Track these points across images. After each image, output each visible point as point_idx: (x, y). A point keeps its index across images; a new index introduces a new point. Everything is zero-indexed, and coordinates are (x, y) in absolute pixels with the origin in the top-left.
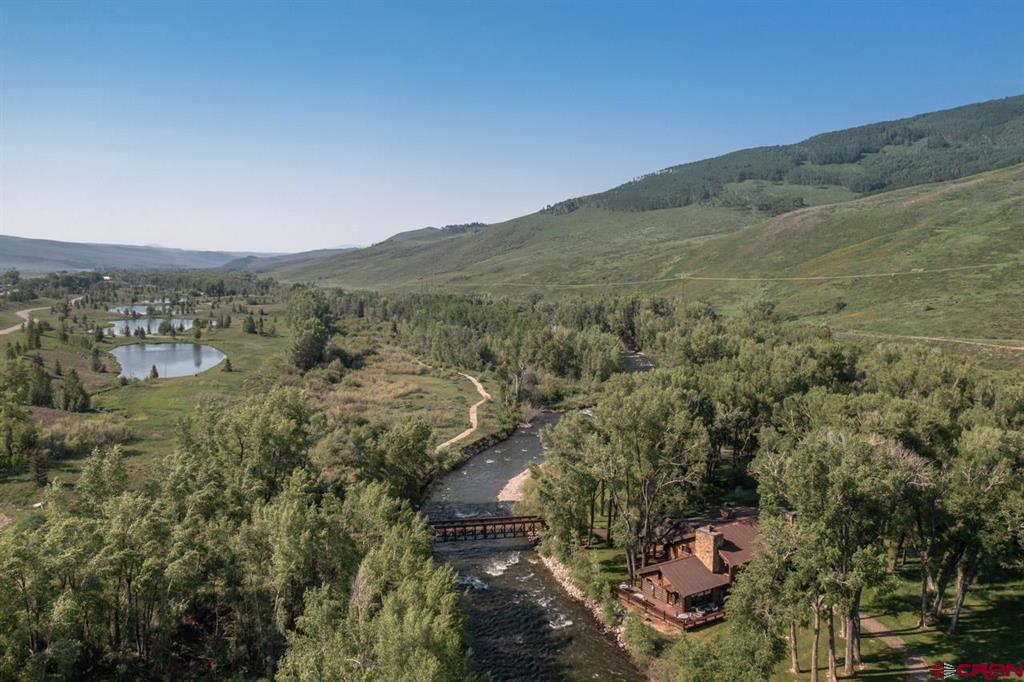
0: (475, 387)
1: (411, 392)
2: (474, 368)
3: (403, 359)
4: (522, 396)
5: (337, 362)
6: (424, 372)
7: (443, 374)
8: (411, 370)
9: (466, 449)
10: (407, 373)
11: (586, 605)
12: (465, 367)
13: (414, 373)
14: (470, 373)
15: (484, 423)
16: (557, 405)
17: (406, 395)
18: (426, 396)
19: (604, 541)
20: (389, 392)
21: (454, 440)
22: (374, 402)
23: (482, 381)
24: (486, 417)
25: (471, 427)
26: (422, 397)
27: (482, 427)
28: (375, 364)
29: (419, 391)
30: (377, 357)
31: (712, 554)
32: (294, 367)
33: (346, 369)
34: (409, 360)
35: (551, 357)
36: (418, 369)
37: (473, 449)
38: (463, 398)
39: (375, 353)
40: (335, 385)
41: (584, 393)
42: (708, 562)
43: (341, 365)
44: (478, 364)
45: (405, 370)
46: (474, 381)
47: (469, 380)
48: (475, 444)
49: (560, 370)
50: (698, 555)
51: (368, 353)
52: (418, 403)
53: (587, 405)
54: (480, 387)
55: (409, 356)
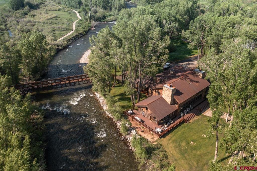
0: (76, 14)
1: (53, 17)
2: (77, 8)
3: (53, 5)
4: (92, 18)
5: (27, 7)
6: (60, 10)
7: (66, 10)
8: (55, 9)
9: (69, 40)
10: (54, 10)
11: (114, 121)
12: (74, 7)
13: (56, 10)
14: (76, 9)
15: (77, 29)
16: (104, 20)
17: (51, 19)
18: (59, 19)
19: (120, 82)
20: (45, 18)
21: (65, 37)
22: (39, 22)
23: (79, 12)
24: (78, 26)
25: (73, 30)
26: (57, 19)
27: (77, 30)
28: (43, 7)
29: (56, 17)
30: (44, 5)
31: (171, 98)
32: (11, 10)
33: (31, 10)
34: (55, 6)
35: (102, 3)
36: (57, 9)
37: (72, 40)
38: (71, 19)
39: (43, 4)
40: (26, 16)
41: (113, 16)
42: (169, 100)
43: (29, 8)
44: (78, 6)
45: (52, 9)
46: (77, 12)
47: (75, 12)
48: (73, 37)
49: (105, 8)
50: (163, 96)
51: (41, 3)
52: (55, 21)
53: (114, 20)
54: (78, 14)
55: (55, 4)
